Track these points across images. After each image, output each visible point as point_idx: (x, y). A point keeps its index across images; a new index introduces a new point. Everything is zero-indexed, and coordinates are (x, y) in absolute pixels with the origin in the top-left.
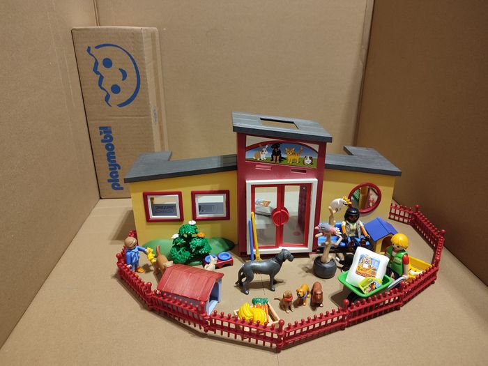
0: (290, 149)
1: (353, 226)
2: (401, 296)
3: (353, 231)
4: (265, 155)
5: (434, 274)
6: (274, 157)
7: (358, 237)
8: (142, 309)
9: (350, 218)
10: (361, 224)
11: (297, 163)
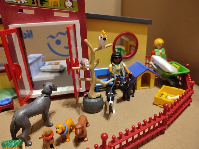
1: (118, 67)
2: (165, 119)
3: (118, 70)
5: (190, 97)
7: (122, 76)
9: (115, 60)
10: (124, 64)
11: (59, 5)
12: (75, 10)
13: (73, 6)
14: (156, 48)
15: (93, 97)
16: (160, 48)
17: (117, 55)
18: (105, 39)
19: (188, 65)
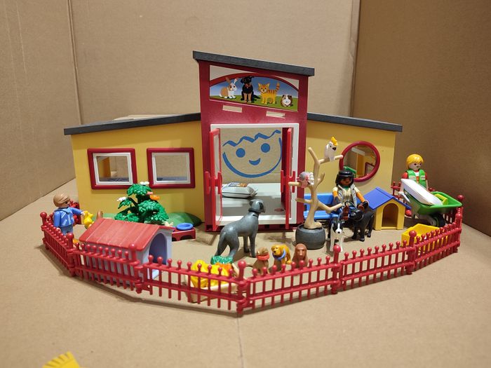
0: (264, 85)
1: (347, 192)
3: (347, 197)
4: (234, 92)
6: (246, 95)
8: (61, 274)
9: (342, 181)
10: (356, 188)
11: (274, 103)
12: (295, 109)
13: (291, 105)
14: (410, 169)
15: (312, 227)
16: (417, 169)
17: (346, 174)
18: (335, 149)
19: (461, 196)
